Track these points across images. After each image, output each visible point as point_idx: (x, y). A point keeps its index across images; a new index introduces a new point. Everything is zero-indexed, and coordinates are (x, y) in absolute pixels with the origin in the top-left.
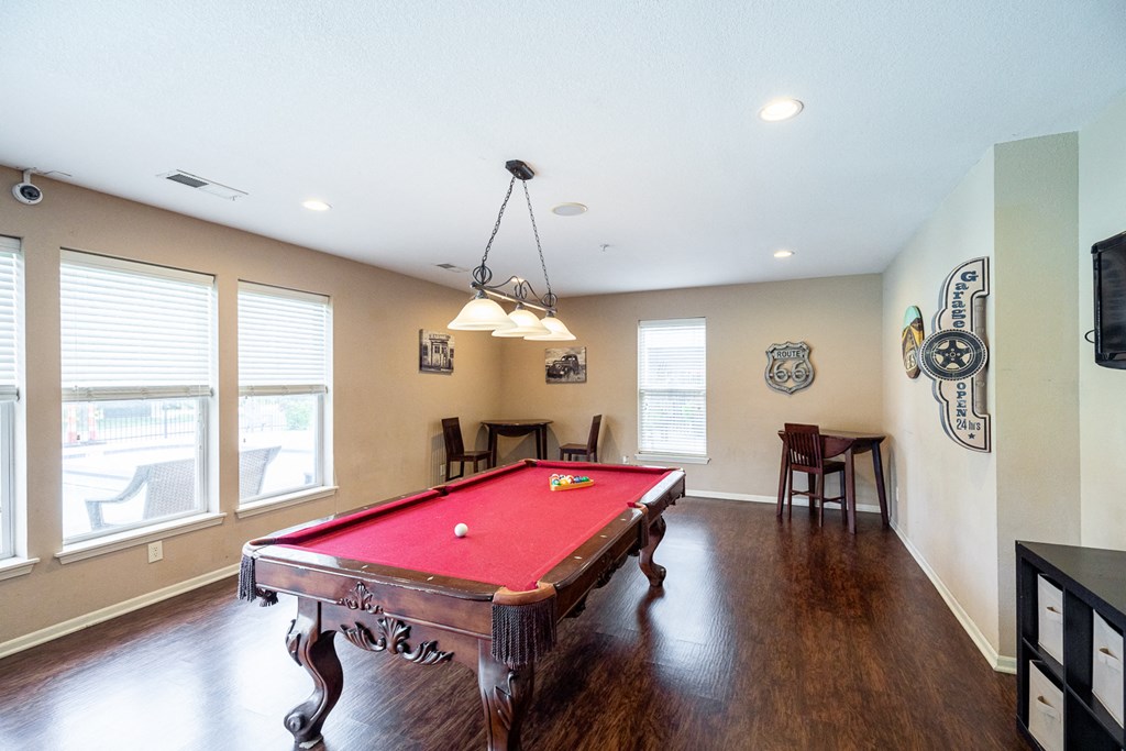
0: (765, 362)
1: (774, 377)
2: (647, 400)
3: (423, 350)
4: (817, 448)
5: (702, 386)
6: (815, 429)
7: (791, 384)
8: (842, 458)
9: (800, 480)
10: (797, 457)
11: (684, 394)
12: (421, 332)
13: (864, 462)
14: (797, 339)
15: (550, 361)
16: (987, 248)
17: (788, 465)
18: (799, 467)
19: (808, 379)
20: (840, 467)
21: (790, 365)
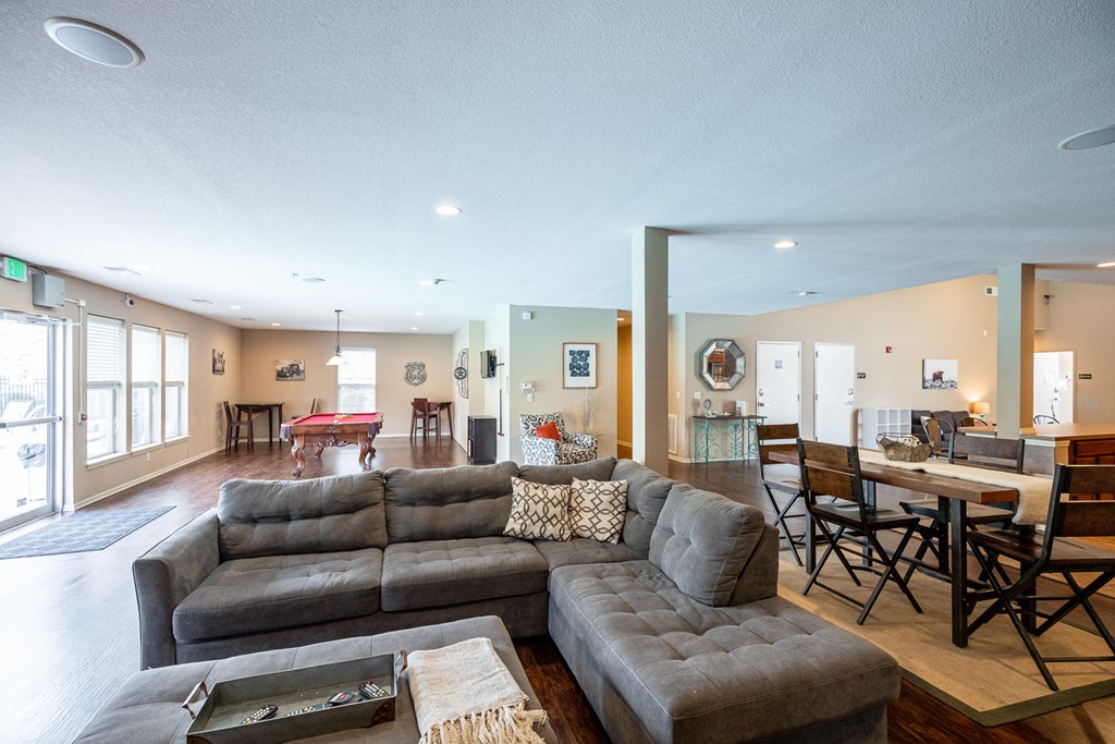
0: (404, 371)
1: (409, 378)
2: (342, 389)
3: (214, 361)
4: (426, 406)
5: (374, 382)
6: (426, 400)
7: (416, 381)
8: (435, 412)
9: (420, 422)
10: (419, 413)
11: (364, 386)
12: (214, 351)
13: (444, 414)
14: (418, 361)
15: (279, 368)
16: (467, 347)
17: (415, 416)
18: (420, 417)
19: (423, 379)
20: (435, 416)
21: (415, 373)
